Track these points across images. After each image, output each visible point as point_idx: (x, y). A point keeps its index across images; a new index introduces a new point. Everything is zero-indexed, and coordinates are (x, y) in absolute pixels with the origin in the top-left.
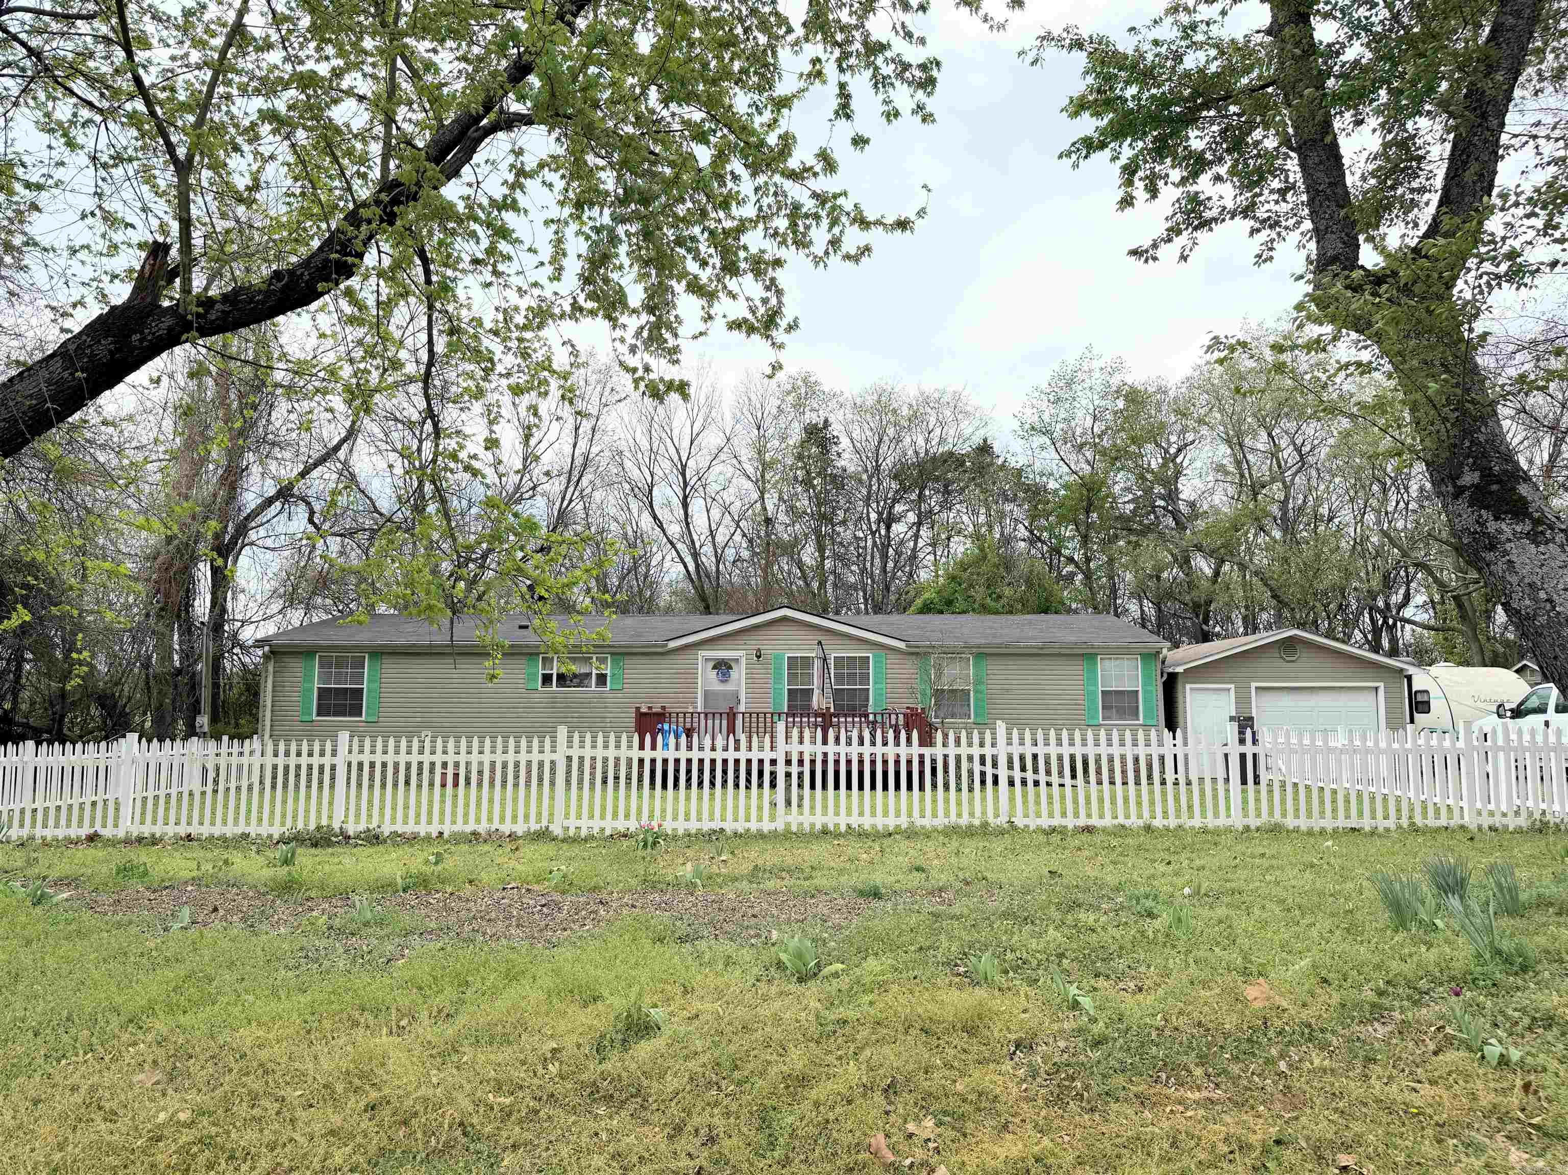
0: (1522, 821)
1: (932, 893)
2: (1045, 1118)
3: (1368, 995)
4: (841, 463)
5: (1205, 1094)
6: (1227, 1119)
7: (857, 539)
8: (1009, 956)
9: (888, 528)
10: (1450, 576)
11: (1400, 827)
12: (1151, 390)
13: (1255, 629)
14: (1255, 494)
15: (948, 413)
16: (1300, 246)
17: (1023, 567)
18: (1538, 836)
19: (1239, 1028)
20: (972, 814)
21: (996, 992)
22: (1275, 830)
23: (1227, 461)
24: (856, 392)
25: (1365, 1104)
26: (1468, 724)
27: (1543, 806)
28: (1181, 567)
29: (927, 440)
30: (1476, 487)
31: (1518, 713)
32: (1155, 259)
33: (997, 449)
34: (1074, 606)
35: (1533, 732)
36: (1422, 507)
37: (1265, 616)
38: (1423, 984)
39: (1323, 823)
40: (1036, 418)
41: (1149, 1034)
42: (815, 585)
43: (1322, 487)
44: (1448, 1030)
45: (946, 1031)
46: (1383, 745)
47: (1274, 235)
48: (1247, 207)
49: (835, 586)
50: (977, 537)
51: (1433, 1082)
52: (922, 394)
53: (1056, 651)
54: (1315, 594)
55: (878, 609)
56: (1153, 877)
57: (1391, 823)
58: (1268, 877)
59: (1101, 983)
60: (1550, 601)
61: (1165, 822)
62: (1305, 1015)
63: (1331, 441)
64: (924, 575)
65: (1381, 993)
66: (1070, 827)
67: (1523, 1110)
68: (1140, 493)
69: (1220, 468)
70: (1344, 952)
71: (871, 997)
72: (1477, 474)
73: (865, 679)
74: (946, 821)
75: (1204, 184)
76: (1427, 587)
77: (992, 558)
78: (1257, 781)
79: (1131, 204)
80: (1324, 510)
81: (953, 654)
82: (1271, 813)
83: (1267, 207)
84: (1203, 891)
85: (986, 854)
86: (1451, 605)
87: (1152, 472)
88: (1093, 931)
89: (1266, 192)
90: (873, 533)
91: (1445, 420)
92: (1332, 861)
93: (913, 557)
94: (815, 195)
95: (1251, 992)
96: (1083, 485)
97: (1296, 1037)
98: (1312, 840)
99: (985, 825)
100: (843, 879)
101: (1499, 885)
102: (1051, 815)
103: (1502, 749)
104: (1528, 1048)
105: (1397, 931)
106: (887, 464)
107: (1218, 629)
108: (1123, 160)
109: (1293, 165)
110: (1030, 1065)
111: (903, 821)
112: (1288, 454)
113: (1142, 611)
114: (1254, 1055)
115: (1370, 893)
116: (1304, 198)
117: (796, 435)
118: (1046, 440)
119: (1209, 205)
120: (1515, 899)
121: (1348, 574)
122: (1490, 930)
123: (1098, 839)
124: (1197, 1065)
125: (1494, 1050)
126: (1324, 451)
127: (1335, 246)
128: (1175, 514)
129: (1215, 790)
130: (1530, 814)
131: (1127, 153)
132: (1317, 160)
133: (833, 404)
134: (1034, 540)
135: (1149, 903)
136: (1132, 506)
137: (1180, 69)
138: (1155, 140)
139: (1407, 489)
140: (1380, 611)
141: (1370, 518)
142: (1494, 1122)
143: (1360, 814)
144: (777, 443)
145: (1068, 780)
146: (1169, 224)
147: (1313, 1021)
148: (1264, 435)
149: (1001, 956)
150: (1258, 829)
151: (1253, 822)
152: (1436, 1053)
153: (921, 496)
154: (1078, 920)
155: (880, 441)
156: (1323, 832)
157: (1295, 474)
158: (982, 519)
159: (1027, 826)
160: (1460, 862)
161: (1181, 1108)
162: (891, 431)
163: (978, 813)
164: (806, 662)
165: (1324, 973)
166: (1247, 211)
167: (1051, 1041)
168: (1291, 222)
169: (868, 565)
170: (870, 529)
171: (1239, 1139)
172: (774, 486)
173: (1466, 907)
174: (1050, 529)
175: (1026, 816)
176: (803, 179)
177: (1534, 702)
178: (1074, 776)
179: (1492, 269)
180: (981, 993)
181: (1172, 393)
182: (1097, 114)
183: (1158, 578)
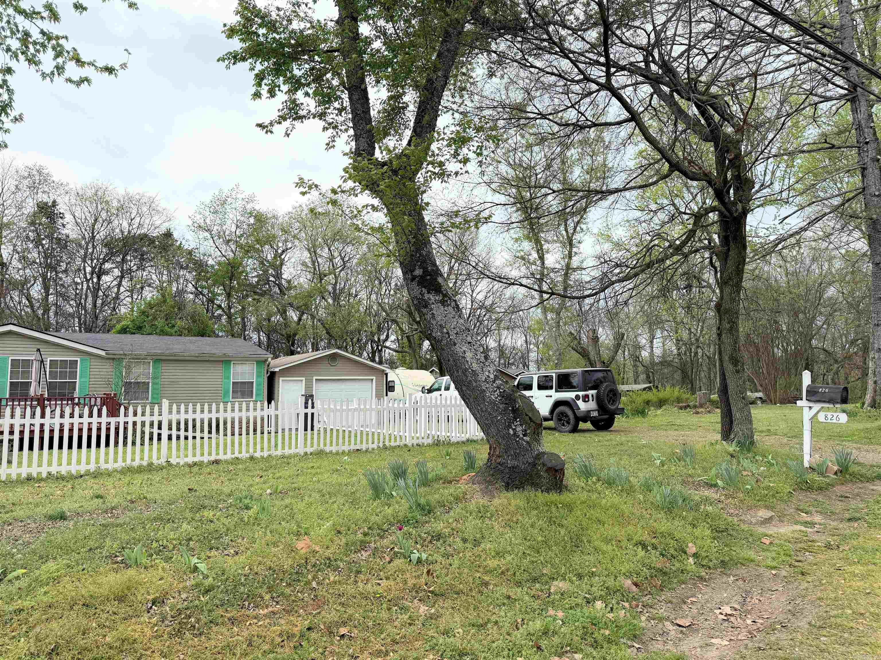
0: (430, 441)
1: (106, 512)
2: (168, 647)
3: (360, 536)
4: (65, 231)
5: (270, 609)
6: (282, 622)
7: (77, 284)
8: (155, 545)
9: (99, 278)
10: (405, 327)
11: (379, 447)
12: (269, 216)
13: (318, 350)
14: (321, 279)
15: (145, 209)
16: (348, 143)
17: (189, 308)
18: (436, 447)
19: (292, 567)
20: (142, 459)
21: (142, 570)
22: (320, 454)
23: (308, 261)
24: (79, 187)
25: (355, 597)
26: (410, 395)
27: (438, 433)
28: (281, 315)
29: (130, 225)
30: (421, 276)
31: (430, 391)
32: (271, 132)
33: (176, 235)
34: (220, 334)
35: (436, 399)
36: (396, 293)
37: (323, 344)
38: (385, 527)
39: (343, 448)
40: (202, 221)
41: (240, 579)
42: (40, 312)
43: (353, 279)
44: (396, 549)
45: (102, 603)
46: (374, 407)
47: (335, 133)
48: (322, 113)
49: (56, 314)
50: (161, 289)
51: (387, 578)
52: (128, 194)
53: (207, 359)
54: (347, 333)
55: (89, 330)
56: (251, 485)
57: (375, 446)
58: (314, 479)
59: (214, 553)
60: (448, 333)
61: (262, 454)
62: (328, 553)
63: (358, 256)
64: (123, 310)
65: (365, 534)
66: (206, 461)
67: (426, 584)
68: (261, 272)
69: (304, 264)
70: (349, 515)
71: (46, 588)
72: (421, 270)
73: (73, 375)
74: (123, 464)
75: (300, 95)
76: (396, 332)
77: (170, 302)
78: (312, 429)
79: (260, 97)
80: (353, 291)
81: (139, 359)
82: (319, 445)
83: (332, 116)
84: (279, 491)
85: (149, 482)
86: (405, 340)
87: (268, 261)
88: (211, 521)
89: (332, 108)
90: (88, 281)
91: (409, 242)
92: (347, 467)
93: (117, 298)
94: (43, 33)
95: (300, 545)
96: (229, 264)
97: (322, 566)
98: (338, 457)
99: (150, 464)
100: (38, 510)
101: (420, 472)
102: (194, 455)
103: (423, 407)
104: (430, 552)
105: (374, 500)
106: (100, 236)
107: (299, 349)
108: (256, 71)
109: (345, 96)
110: (161, 613)
111: (92, 467)
112: (338, 261)
113: (259, 339)
114: (299, 580)
115: (364, 482)
116: (350, 116)
117: (30, 207)
118: (207, 234)
119: (302, 107)
120: (426, 477)
121: (363, 323)
122: (416, 494)
123: (221, 467)
124: (267, 593)
125: (415, 556)
126: (355, 261)
127: (364, 145)
128: (280, 286)
129: (290, 434)
130: (434, 437)
131: (259, 67)
132: (357, 97)
133: (61, 191)
134: (198, 294)
135: (247, 501)
136: (256, 279)
137: (291, 27)
138: (275, 64)
139: (390, 284)
140: (375, 342)
141: (374, 297)
142: (414, 594)
143: (361, 442)
144: (14, 211)
145: (206, 434)
146: (280, 114)
147: (331, 556)
148: (327, 250)
149: (148, 547)
150: (311, 454)
151: (309, 450)
152: (389, 562)
153: (124, 260)
154: (203, 516)
155: (96, 220)
156: (343, 452)
157: (341, 271)
158: (165, 278)
159: (178, 463)
160: (404, 462)
161: (255, 621)
162: (104, 215)
163: (146, 458)
164: (27, 363)
165: (338, 528)
166: (322, 116)
167: (176, 595)
168: (343, 128)
169: (83, 301)
170: (85, 277)
171: (288, 633)
172: (10, 241)
173: (406, 484)
174: (209, 288)
175: (178, 457)
176: (32, 18)
177: (436, 386)
178: (210, 432)
179: (432, 169)
180: (131, 572)
181: (280, 220)
182: (243, 40)
183: (269, 320)
